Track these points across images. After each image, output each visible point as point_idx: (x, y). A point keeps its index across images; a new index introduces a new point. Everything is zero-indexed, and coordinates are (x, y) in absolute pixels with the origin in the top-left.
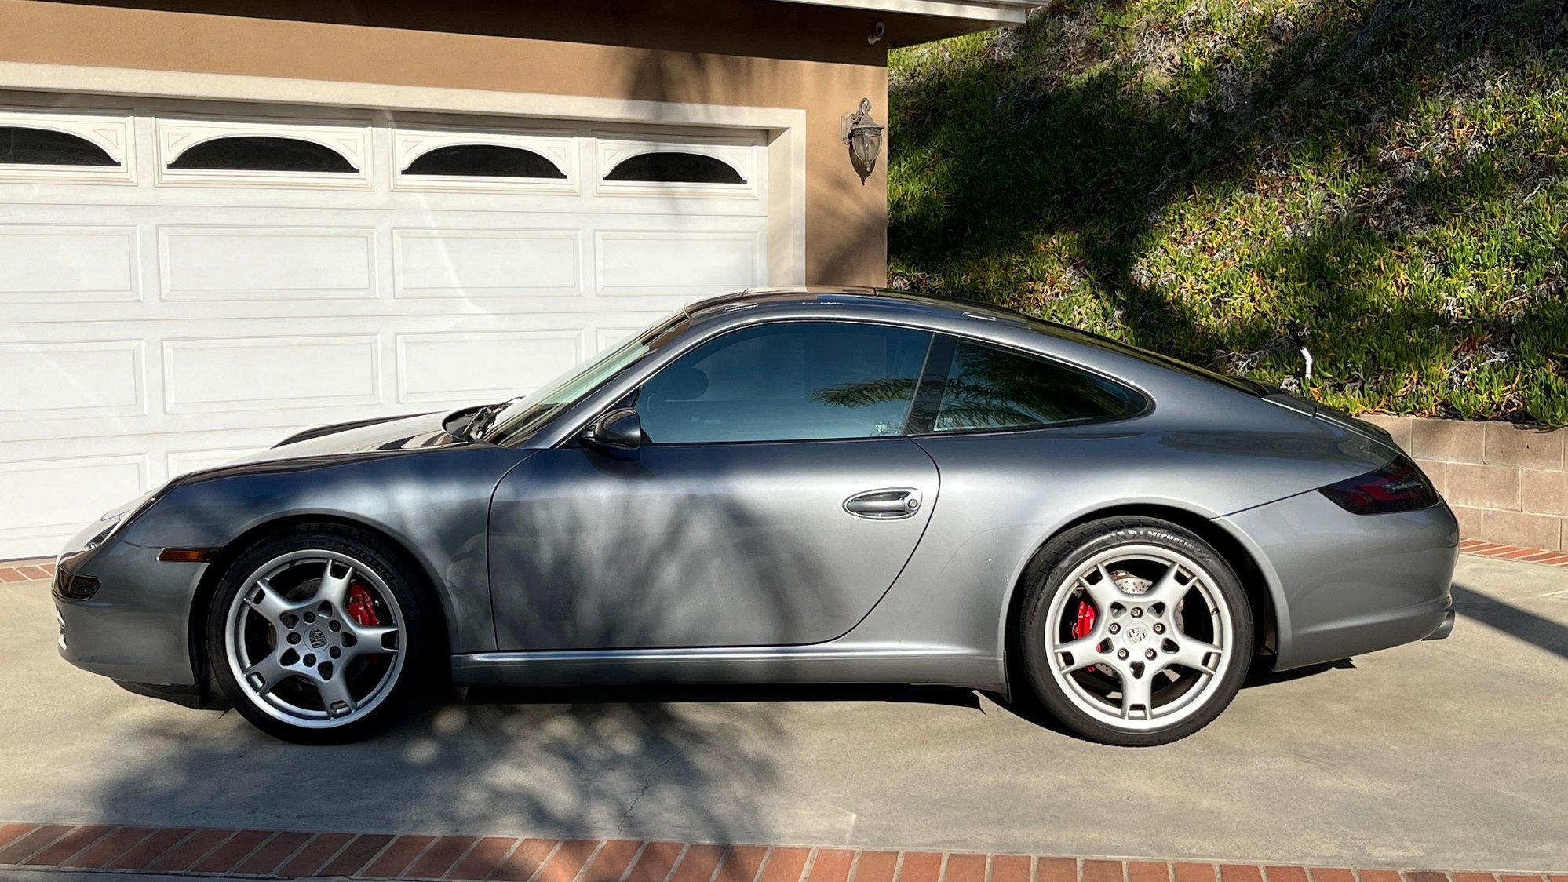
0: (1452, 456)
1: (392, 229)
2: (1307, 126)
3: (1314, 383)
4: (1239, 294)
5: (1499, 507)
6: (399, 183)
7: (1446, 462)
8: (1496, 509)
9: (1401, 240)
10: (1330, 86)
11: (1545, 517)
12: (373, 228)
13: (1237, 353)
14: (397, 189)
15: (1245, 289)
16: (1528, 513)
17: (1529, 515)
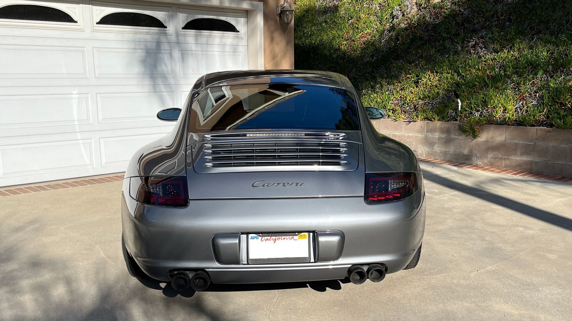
0: (522, 140)
1: (93, 48)
2: (441, 16)
3: (462, 112)
4: (424, 79)
5: (540, 160)
6: (95, 28)
7: (519, 143)
8: (539, 160)
9: (485, 58)
10: (448, 1)
11: (559, 163)
12: (84, 47)
13: (428, 101)
14: (94, 31)
15: (426, 77)
16: (552, 162)
17: (553, 163)
